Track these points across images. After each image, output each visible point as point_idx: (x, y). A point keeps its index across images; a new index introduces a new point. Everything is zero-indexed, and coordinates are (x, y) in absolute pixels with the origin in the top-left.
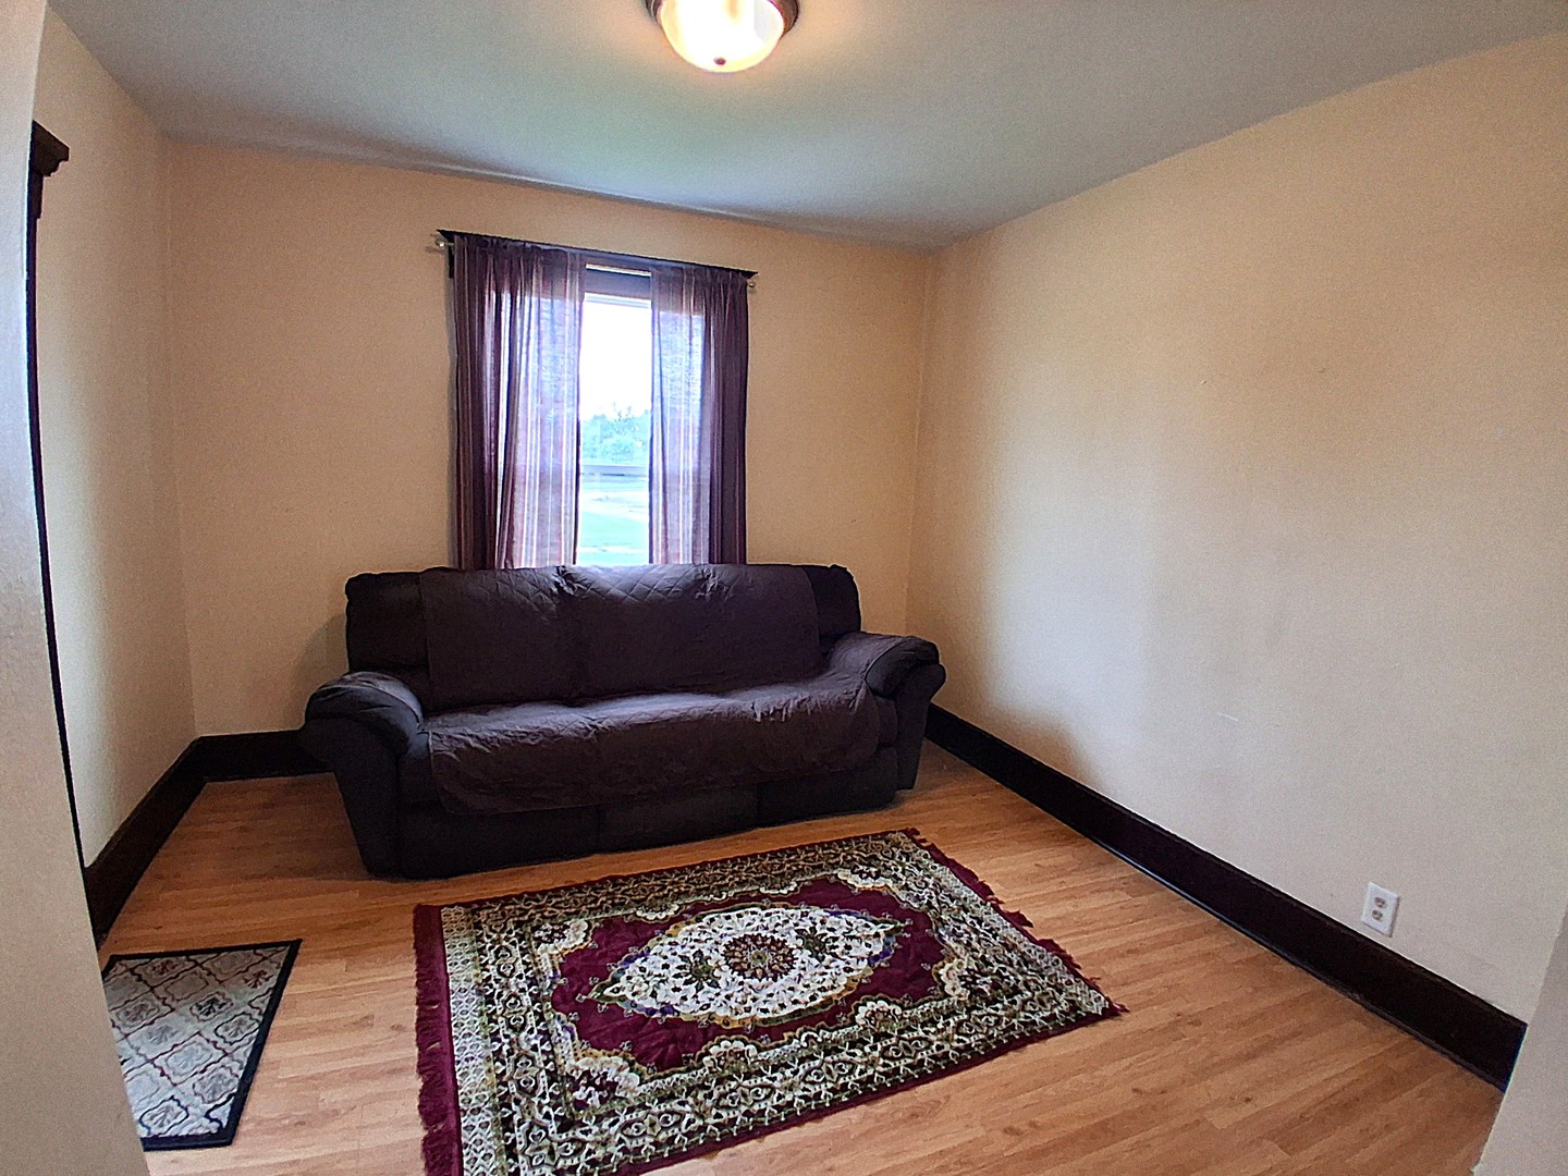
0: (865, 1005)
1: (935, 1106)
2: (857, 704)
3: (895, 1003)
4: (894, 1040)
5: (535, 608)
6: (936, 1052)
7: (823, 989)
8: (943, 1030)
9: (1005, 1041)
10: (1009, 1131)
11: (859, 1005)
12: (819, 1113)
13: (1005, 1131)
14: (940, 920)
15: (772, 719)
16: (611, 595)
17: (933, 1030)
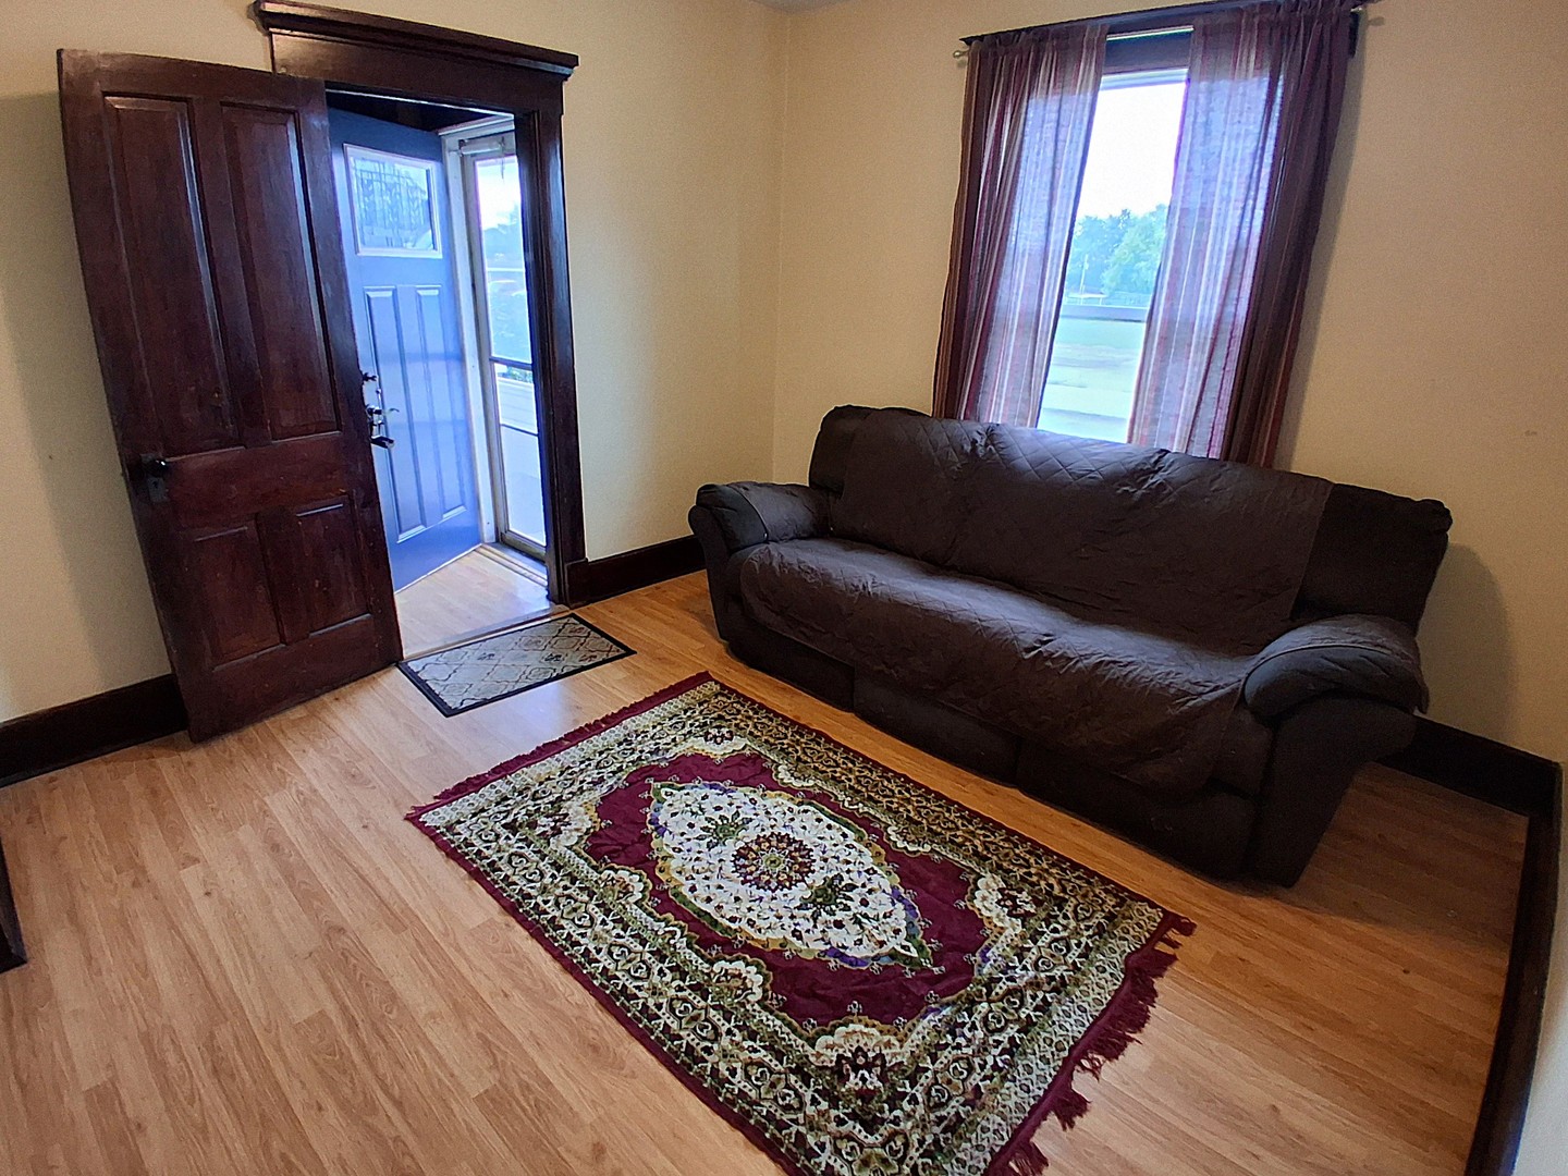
0: (747, 964)
1: (616, 1065)
2: (1191, 703)
3: (765, 991)
4: (703, 1003)
5: (937, 462)
6: (699, 1048)
7: (751, 923)
8: (742, 1049)
9: (752, 1122)
10: (599, 1151)
11: (744, 959)
12: (572, 968)
13: (595, 1145)
14: (973, 1003)
15: (1049, 663)
16: (1014, 466)
17: (738, 1038)
